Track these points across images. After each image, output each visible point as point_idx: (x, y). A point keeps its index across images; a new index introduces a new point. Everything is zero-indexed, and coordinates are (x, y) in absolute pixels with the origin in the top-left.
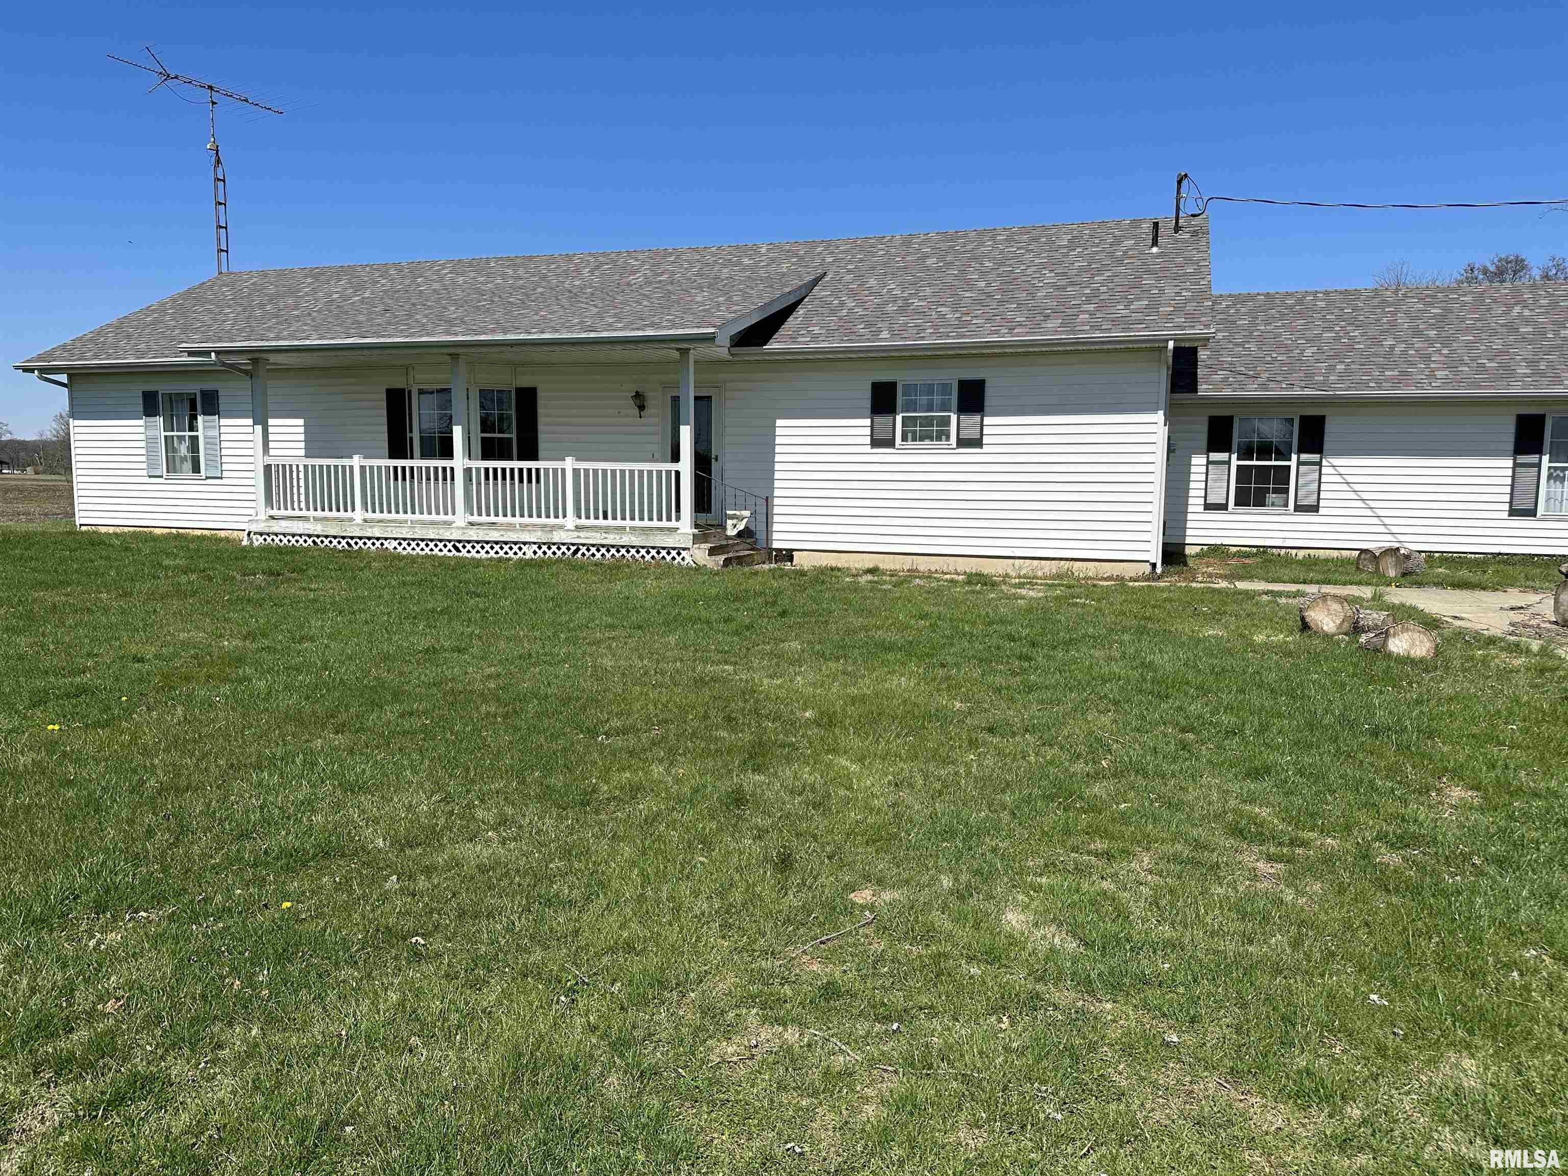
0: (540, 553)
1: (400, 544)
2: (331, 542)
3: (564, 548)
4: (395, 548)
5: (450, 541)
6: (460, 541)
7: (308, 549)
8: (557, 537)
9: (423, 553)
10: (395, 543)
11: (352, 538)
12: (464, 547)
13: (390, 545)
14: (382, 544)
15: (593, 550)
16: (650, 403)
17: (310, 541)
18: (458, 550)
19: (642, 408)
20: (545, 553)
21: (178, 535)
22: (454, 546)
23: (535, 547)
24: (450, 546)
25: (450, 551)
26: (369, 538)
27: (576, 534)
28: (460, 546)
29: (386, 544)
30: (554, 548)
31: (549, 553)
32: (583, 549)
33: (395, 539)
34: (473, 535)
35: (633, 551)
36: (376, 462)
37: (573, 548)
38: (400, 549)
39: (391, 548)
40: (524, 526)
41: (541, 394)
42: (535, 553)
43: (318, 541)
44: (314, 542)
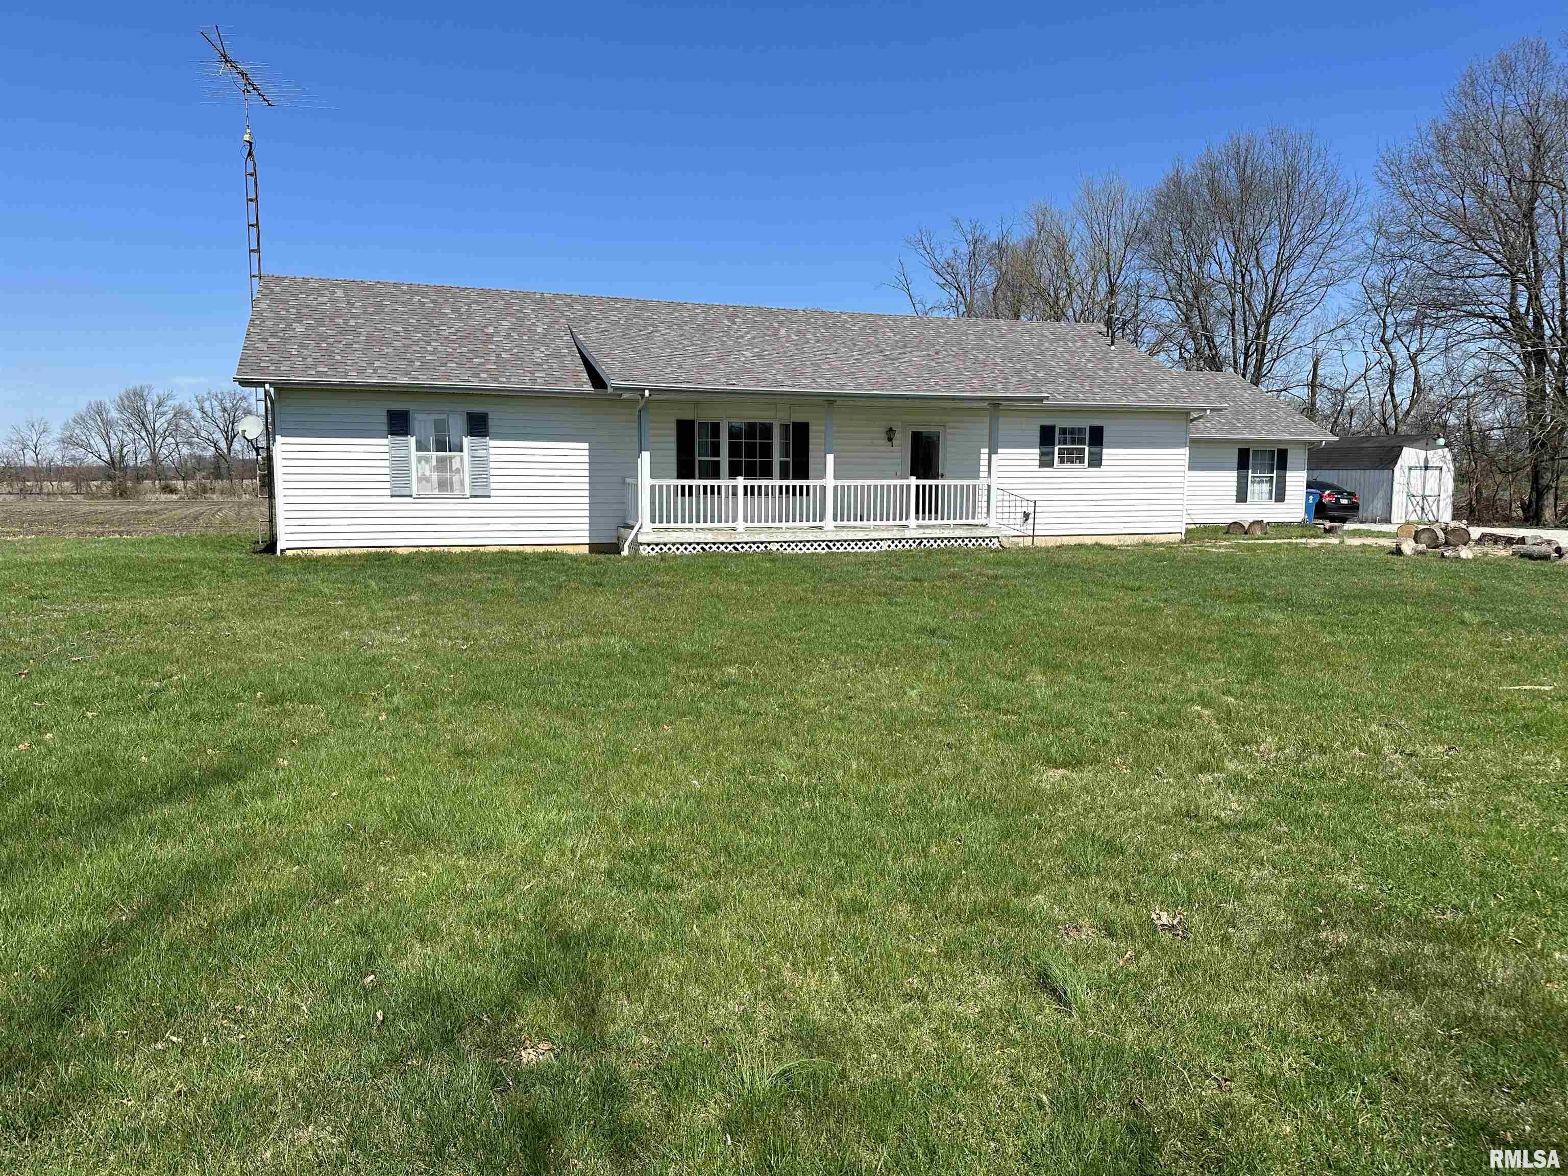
0: (893, 546)
1: (781, 546)
2: (718, 548)
3: (911, 542)
4: (778, 549)
5: (823, 541)
6: (831, 541)
8: (908, 534)
9: (802, 552)
10: (778, 546)
11: (738, 543)
12: (834, 545)
13: (774, 547)
14: (766, 547)
15: (932, 542)
16: (897, 436)
17: (698, 548)
18: (830, 548)
19: (890, 440)
20: (896, 546)
22: (827, 545)
23: (890, 542)
24: (823, 545)
25: (823, 549)
26: (754, 543)
27: (922, 531)
28: (831, 544)
29: (769, 547)
30: (904, 542)
31: (900, 546)
32: (925, 541)
33: (778, 542)
34: (844, 535)
35: (960, 541)
37: (918, 541)
38: (781, 549)
39: (774, 549)
41: (812, 428)
42: (889, 546)
43: (707, 547)
44: (702, 548)
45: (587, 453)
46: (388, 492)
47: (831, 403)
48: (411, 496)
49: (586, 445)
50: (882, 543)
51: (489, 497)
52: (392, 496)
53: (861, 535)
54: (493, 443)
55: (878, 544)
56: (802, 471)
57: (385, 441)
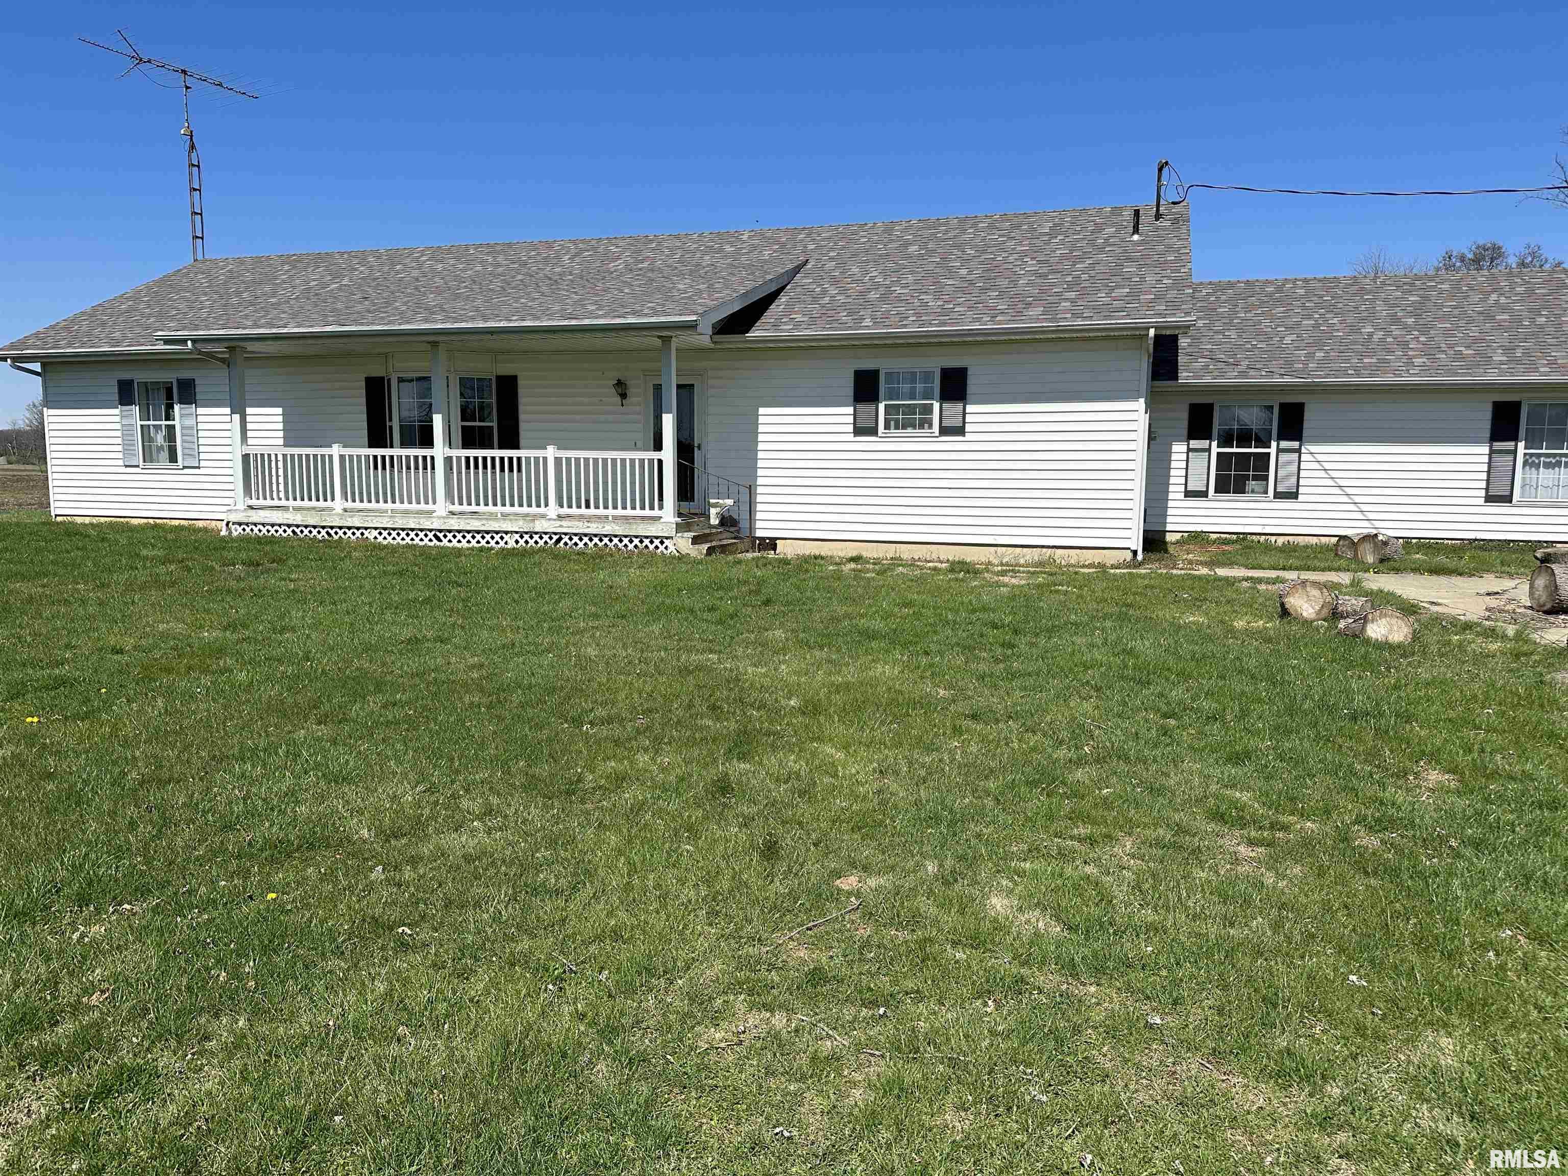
0: (522, 542)
1: (380, 534)
2: (310, 532)
3: (546, 537)
4: (376, 538)
5: (431, 530)
6: (440, 531)
7: (288, 539)
8: (539, 526)
9: (404, 542)
10: (375, 533)
11: (332, 528)
12: (445, 536)
13: (371, 535)
14: (362, 534)
15: (576, 539)
16: (631, 391)
17: (289, 531)
18: (439, 540)
19: (623, 396)
20: (527, 542)
21: (156, 525)
22: (435, 536)
23: (517, 536)
24: (431, 535)
25: (431, 540)
26: (349, 528)
27: (559, 523)
28: (441, 535)
29: (366, 533)
30: (536, 537)
31: (531, 542)
32: (566, 539)
33: (376, 529)
34: (454, 524)
35: (616, 540)
36: (355, 451)
37: (555, 537)
38: (380, 539)
39: (371, 537)
40: (505, 516)
41: (521, 382)
42: (517, 542)
43: (298, 531)
44: (293, 532)
45: (280, 418)
46: (121, 463)
47: (435, 344)
48: (138, 466)
49: (279, 410)
50: (506, 537)
51: (199, 468)
52: (126, 466)
53: (475, 525)
54: (201, 411)
55: (502, 538)
56: (511, 440)
57: (116, 411)
